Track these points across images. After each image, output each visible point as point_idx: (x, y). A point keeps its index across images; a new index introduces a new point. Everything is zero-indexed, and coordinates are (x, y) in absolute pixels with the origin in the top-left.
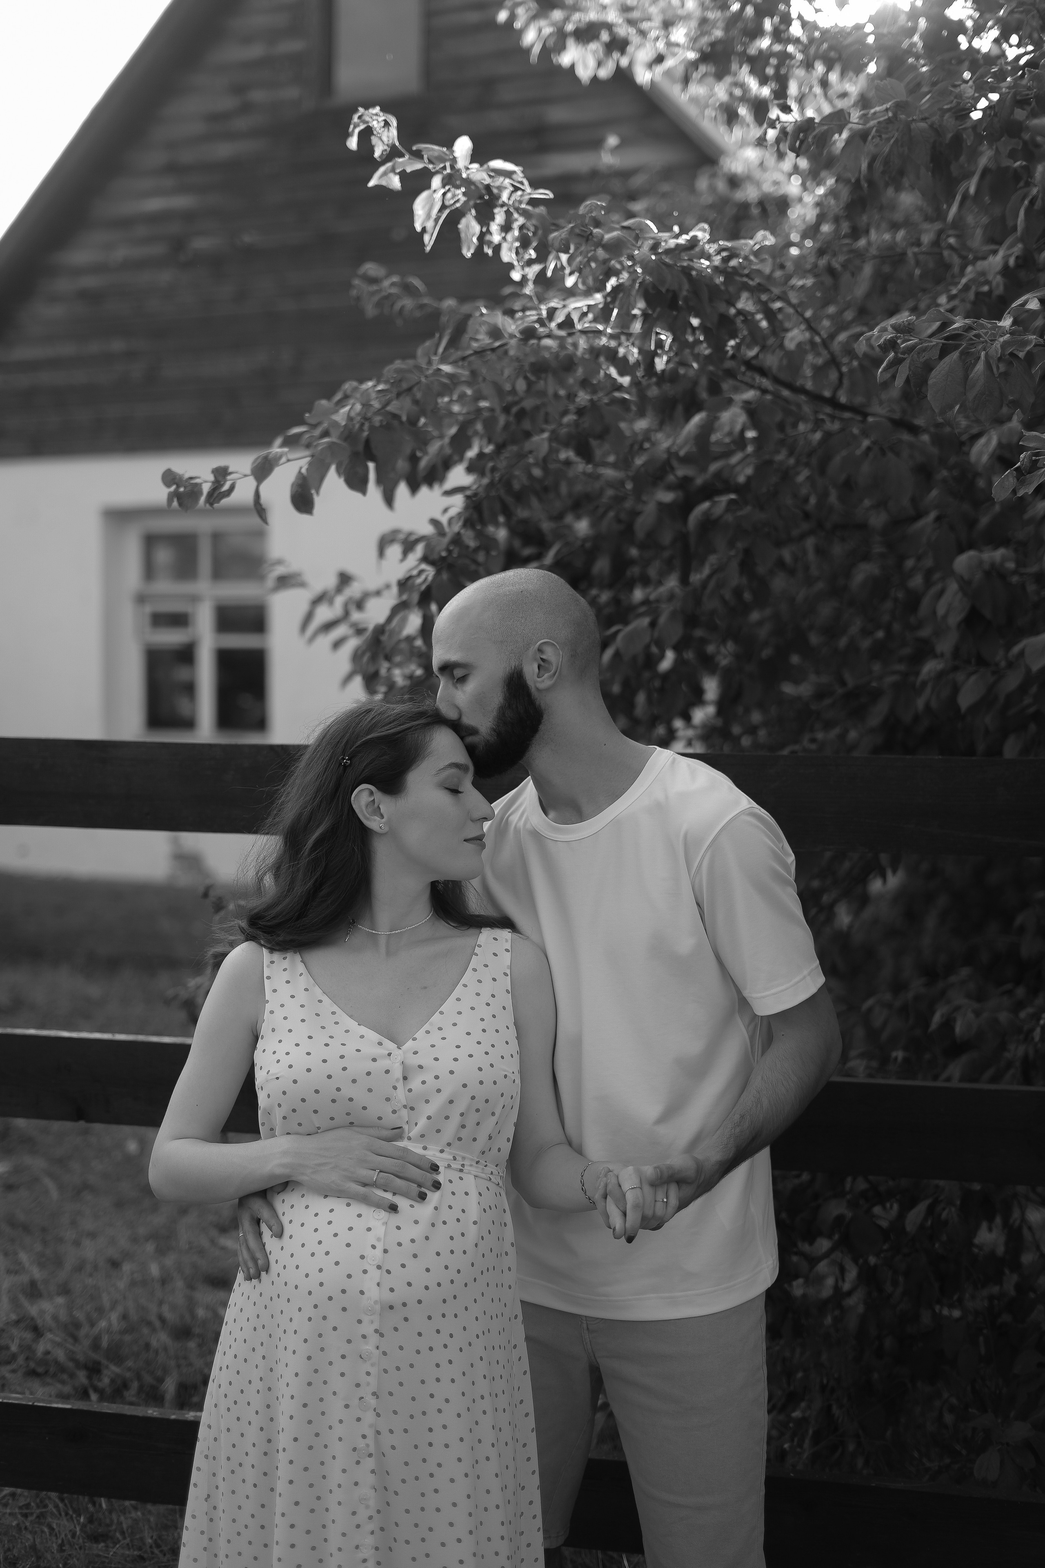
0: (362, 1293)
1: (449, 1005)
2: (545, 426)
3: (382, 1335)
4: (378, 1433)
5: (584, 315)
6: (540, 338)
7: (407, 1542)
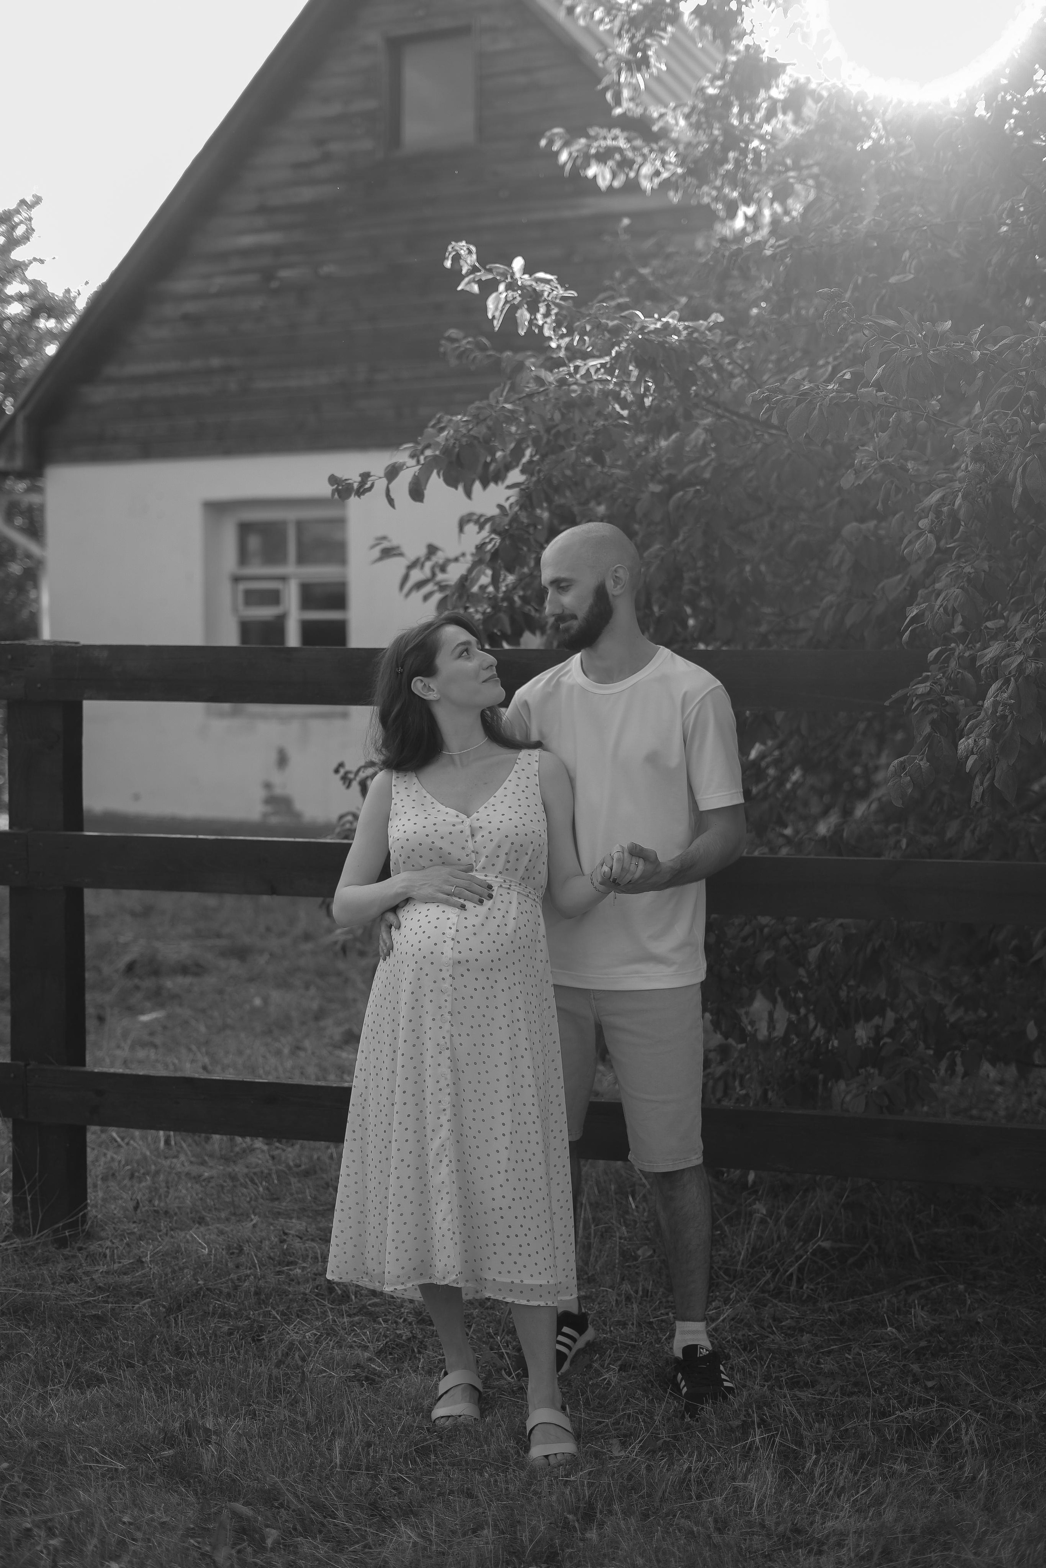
0: (442, 953)
1: (500, 792)
2: (573, 442)
3: (454, 978)
4: (452, 1036)
5: (597, 370)
6: (569, 385)
7: (470, 1101)
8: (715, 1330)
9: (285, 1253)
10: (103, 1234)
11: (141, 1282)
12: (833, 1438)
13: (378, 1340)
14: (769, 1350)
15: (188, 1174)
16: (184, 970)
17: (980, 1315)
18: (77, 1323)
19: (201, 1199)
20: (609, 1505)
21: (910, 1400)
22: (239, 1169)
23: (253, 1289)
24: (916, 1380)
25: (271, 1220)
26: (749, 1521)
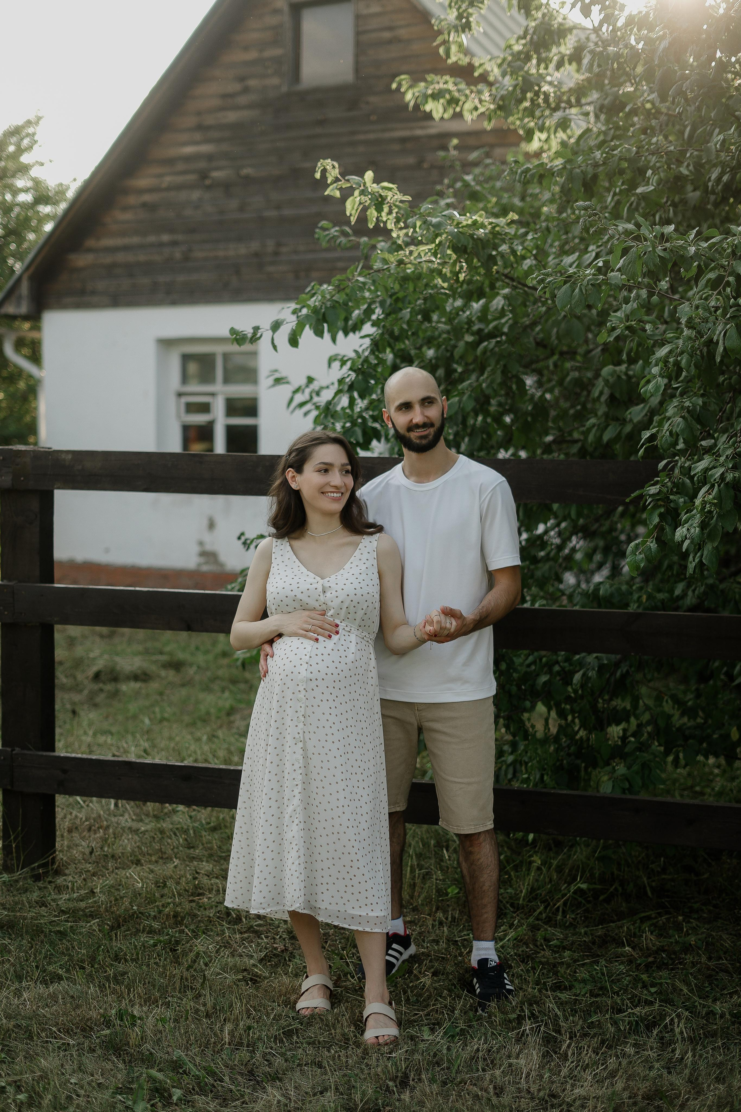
0: (298, 673)
1: (348, 565)
2: (408, 305)
3: (306, 691)
4: (304, 732)
5: (426, 253)
6: (406, 264)
7: (315, 779)
8: (502, 947)
9: (196, 887)
10: (67, 872)
11: (93, 907)
12: (583, 1028)
13: (261, 951)
14: (541, 963)
15: (130, 828)
16: (136, 677)
17: (693, 939)
18: (45, 936)
19: (138, 847)
20: (420, 1075)
21: (639, 1001)
22: (166, 825)
23: (172, 913)
24: (645, 986)
25: (187, 863)
26: (519, 1088)
